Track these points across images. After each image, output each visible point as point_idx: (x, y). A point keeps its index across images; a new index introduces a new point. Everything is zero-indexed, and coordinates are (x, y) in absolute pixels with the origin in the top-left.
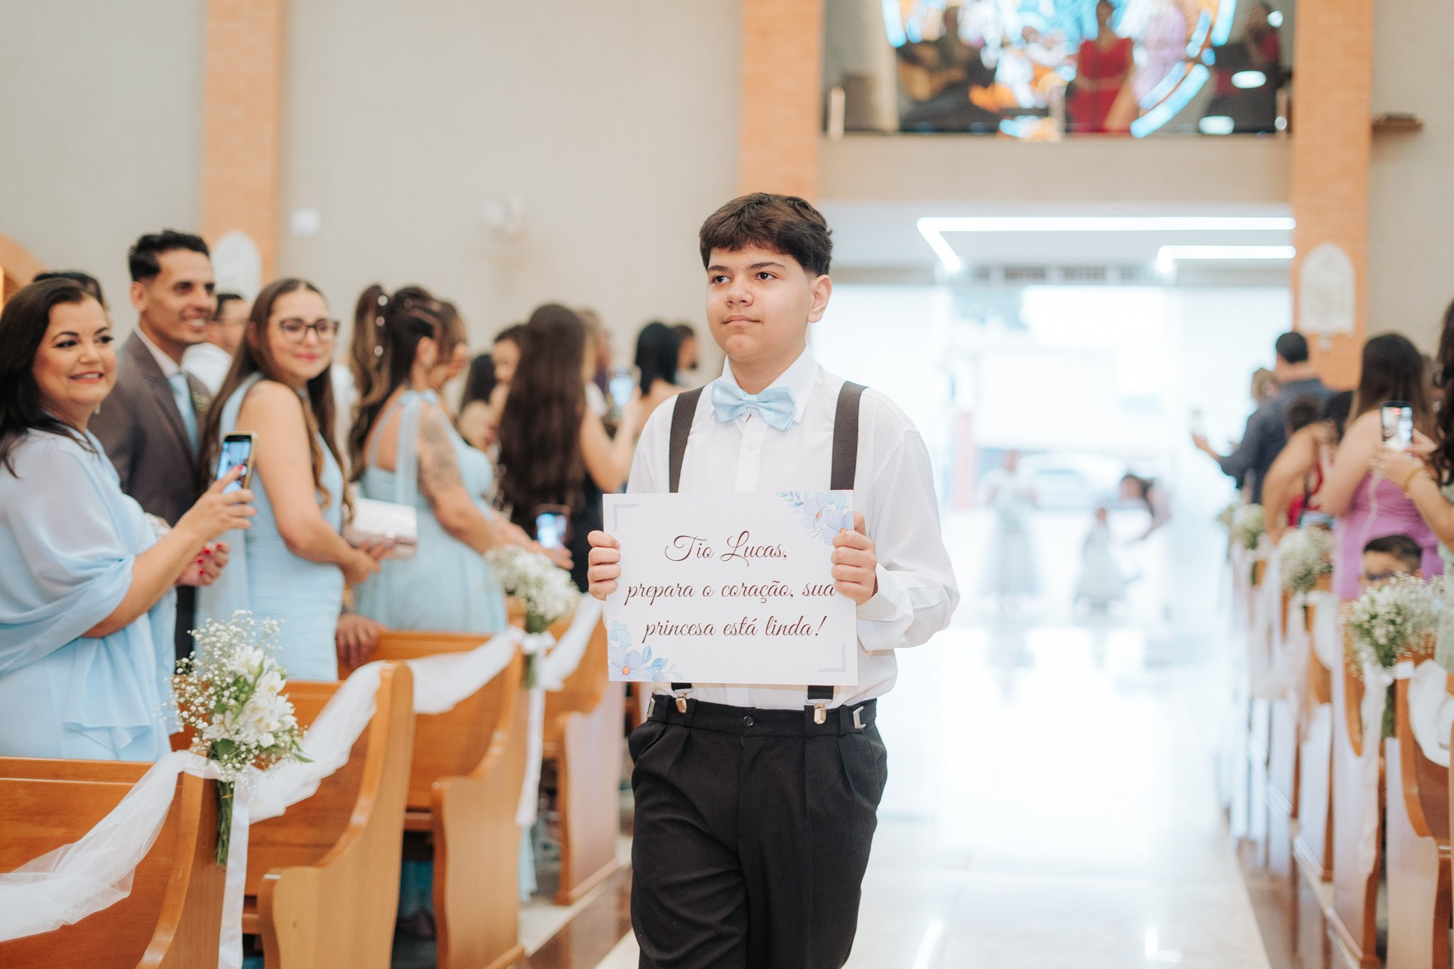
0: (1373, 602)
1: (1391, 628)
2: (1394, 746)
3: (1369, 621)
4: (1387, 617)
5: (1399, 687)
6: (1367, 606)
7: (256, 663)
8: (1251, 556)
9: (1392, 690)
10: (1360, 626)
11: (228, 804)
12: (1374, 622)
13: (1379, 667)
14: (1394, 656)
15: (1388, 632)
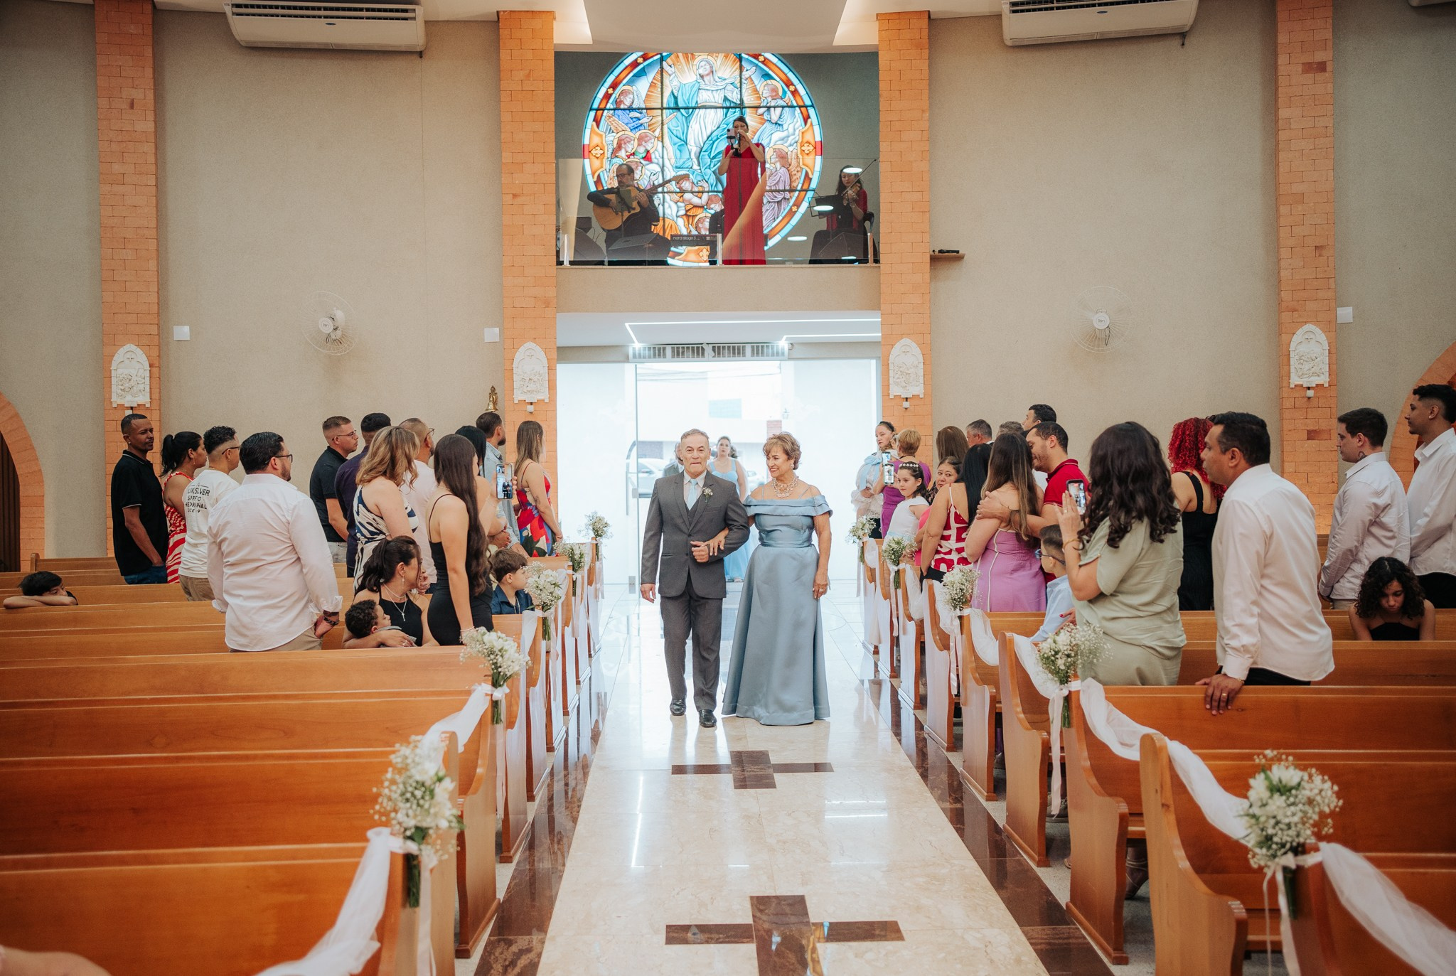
0: (1055, 642)
1: (1069, 660)
2: (1073, 732)
3: (1053, 656)
4: (1066, 653)
5: (1073, 696)
6: (1053, 646)
7: (432, 772)
8: (893, 568)
9: (1067, 699)
10: (1048, 658)
11: (418, 867)
12: (1057, 656)
13: (1058, 684)
14: (1069, 677)
15: (1066, 661)
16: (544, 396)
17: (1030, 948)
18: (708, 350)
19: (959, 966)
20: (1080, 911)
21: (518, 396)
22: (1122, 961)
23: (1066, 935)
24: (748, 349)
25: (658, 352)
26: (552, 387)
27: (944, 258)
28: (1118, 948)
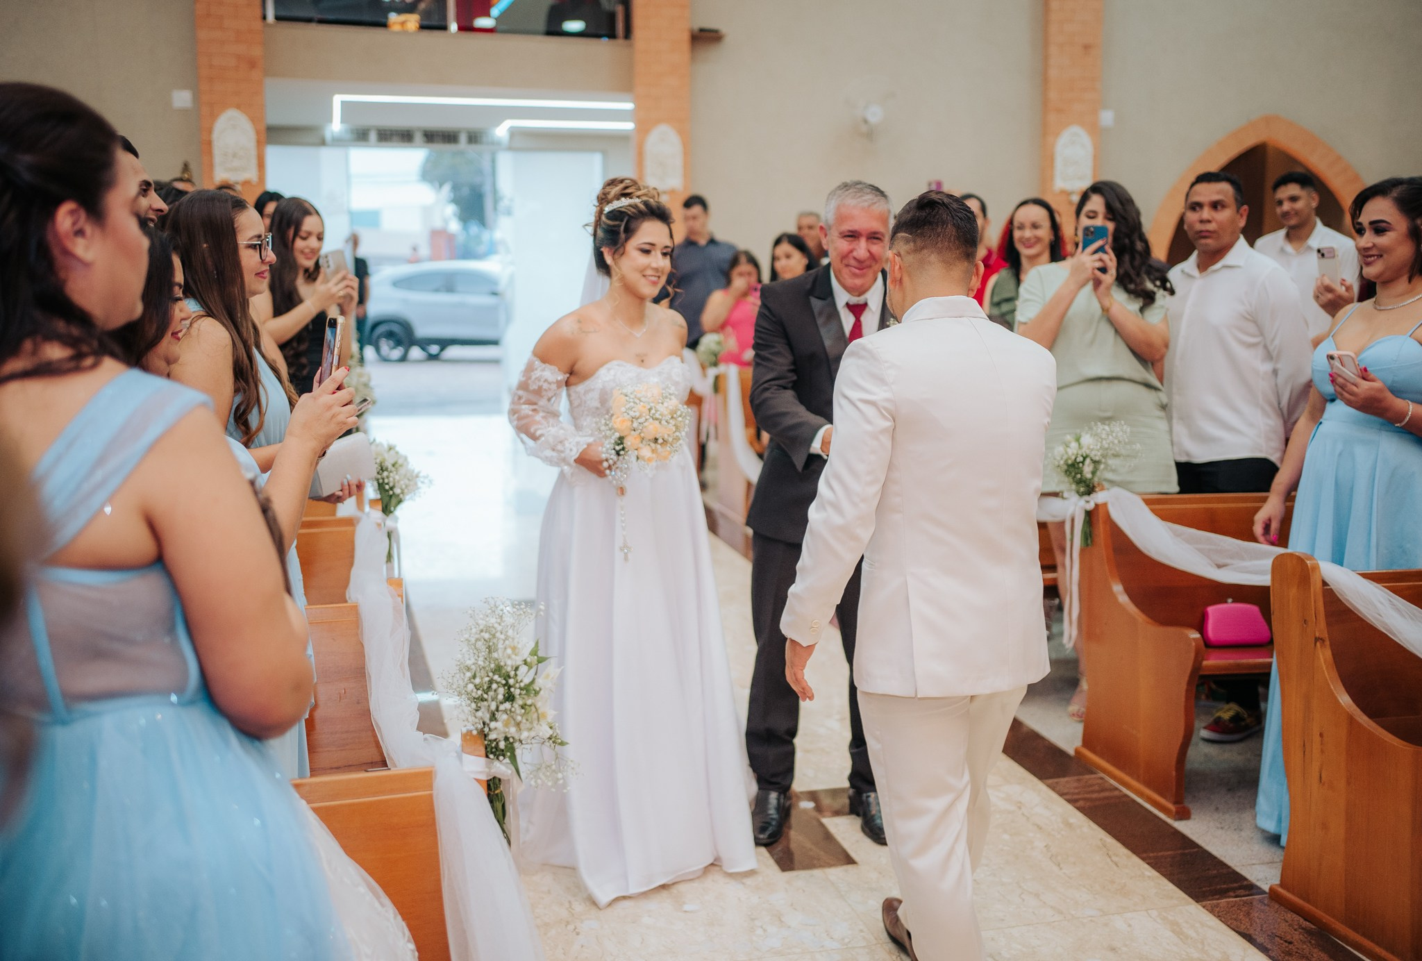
16: (251, 174)
17: (1070, 807)
18: (418, 137)
19: (1006, 837)
20: (1102, 755)
21: (221, 175)
22: (1184, 815)
23: (1096, 788)
24: (463, 138)
25: (361, 136)
26: (261, 165)
27: (704, 38)
28: (1178, 801)
